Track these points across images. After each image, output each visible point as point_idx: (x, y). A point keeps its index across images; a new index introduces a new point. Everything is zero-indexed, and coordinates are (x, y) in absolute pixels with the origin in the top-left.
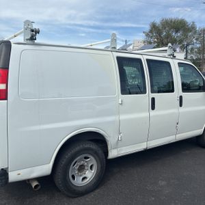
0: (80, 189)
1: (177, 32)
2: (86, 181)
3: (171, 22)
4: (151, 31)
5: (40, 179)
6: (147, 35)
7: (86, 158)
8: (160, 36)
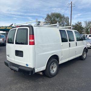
0: (53, 75)
1: (57, 18)
2: (54, 72)
3: (55, 14)
4: (47, 18)
5: (43, 71)
6: (45, 19)
7: (54, 64)
8: (51, 19)
